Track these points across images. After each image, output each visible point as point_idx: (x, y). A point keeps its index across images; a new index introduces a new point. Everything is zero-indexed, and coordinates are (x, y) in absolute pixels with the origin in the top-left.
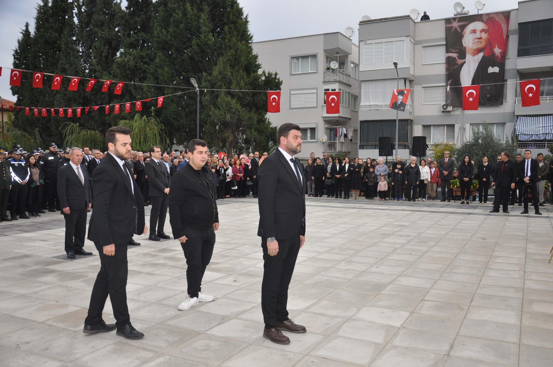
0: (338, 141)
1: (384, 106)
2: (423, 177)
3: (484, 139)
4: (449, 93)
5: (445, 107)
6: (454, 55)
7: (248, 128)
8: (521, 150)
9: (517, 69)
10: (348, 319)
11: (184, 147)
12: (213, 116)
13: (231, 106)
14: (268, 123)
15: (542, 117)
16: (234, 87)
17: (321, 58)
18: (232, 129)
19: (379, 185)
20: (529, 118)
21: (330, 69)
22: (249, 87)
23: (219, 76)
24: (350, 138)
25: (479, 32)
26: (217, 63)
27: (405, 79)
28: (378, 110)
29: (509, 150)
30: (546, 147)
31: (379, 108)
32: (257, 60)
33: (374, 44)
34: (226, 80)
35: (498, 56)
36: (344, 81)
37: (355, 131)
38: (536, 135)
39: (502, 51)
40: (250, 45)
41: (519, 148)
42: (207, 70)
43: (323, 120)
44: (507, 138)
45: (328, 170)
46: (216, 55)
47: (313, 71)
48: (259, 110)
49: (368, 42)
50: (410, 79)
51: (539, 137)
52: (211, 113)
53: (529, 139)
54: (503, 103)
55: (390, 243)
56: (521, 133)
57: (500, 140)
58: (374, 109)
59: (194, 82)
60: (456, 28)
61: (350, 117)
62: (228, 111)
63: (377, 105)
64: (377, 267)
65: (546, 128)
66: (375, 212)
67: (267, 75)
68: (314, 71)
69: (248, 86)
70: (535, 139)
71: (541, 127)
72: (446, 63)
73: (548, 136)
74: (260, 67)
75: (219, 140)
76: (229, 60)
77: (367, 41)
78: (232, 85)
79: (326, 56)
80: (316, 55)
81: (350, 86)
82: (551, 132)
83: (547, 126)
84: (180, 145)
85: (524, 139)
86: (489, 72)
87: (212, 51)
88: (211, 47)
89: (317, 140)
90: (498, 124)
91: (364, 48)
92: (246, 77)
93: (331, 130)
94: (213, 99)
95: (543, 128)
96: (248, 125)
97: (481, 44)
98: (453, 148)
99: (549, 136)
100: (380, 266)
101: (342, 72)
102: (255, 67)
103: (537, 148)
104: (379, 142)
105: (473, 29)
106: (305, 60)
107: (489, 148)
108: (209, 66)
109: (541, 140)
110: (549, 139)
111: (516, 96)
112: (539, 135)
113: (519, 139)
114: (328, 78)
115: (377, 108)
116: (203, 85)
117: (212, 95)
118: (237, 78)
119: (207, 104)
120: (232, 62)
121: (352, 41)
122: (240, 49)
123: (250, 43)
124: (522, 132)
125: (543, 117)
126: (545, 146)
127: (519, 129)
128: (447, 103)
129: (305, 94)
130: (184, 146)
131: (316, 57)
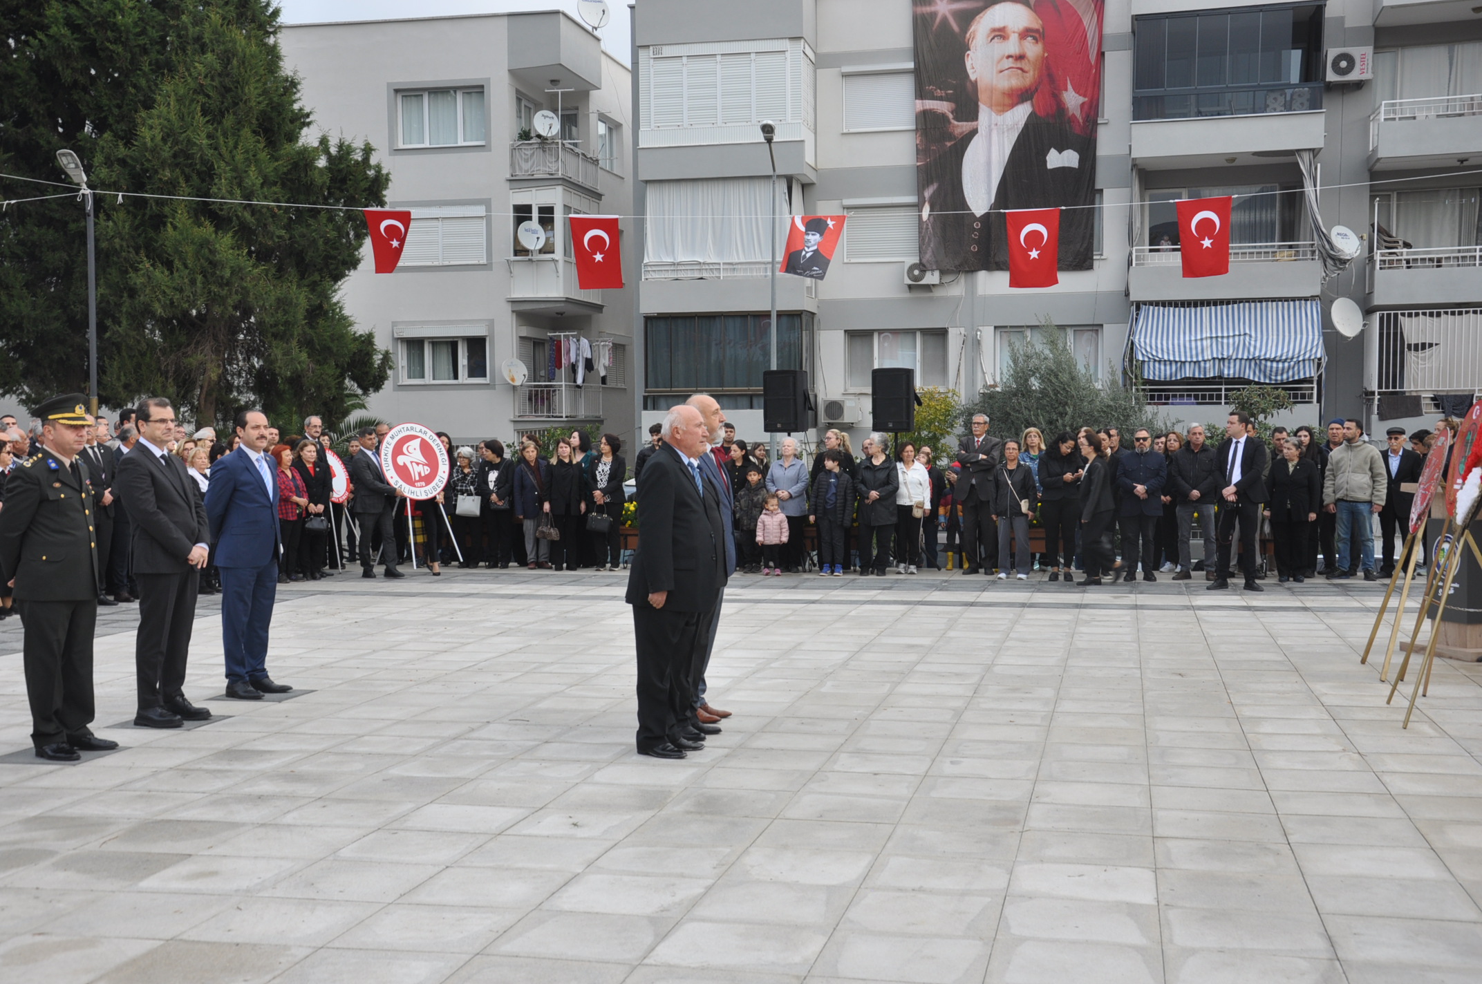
0: (563, 383)
1: (722, 267)
2: (910, 497)
3: (1050, 376)
4: (927, 228)
5: (916, 272)
6: (943, 107)
7: (275, 336)
8: (1155, 411)
9: (1133, 156)
10: (1006, 897)
11: (22, 402)
12: (147, 292)
13: (218, 257)
14: (339, 319)
15: (1208, 308)
16: (224, 191)
17: (501, 97)
18: (215, 338)
19: (760, 525)
20: (1171, 309)
21: (532, 138)
22: (275, 193)
23: (167, 148)
24: (603, 373)
25: (1016, 35)
26: (154, 101)
27: (790, 180)
28: (702, 278)
29: (1125, 409)
30: (1223, 401)
31: (705, 275)
32: (297, 96)
33: (685, 59)
34: (191, 165)
35: (1073, 114)
36: (580, 180)
37: (619, 349)
38: (1195, 362)
39: (1086, 99)
40: (271, 40)
41: (1149, 404)
42: (111, 120)
43: (513, 311)
44: (1113, 373)
45: (599, 479)
46: (146, 68)
47: (472, 141)
48: (309, 276)
49: (667, 51)
50: (805, 181)
51: (1202, 370)
52: (137, 280)
53: (1174, 375)
54: (1096, 264)
55: (924, 696)
56: (1150, 356)
57: (1089, 381)
58: (690, 274)
59: (72, 166)
60: (945, 21)
61: (599, 303)
62: (204, 273)
63: (700, 263)
64: (952, 763)
65: (1222, 343)
66: (795, 611)
67: (333, 151)
68: (477, 140)
69: (274, 189)
70: (1191, 376)
71: (1206, 338)
72: (917, 130)
73: (1229, 368)
74: (308, 120)
75: (167, 378)
76: (200, 90)
77: (664, 47)
78: (216, 181)
79: (518, 91)
80: (482, 87)
81: (599, 196)
82: (1237, 354)
83: (1225, 334)
84: (8, 396)
85: (1160, 377)
86: (1050, 166)
87: (131, 52)
88: (127, 39)
89: (493, 378)
90: (1079, 328)
91: (652, 70)
92: (263, 155)
93: (537, 343)
94: (140, 230)
95: (1214, 340)
96: (276, 325)
97: (1025, 74)
98: (948, 404)
99: (1232, 365)
100: (958, 759)
101: (572, 147)
102: (292, 121)
103: (1198, 404)
104: (765, 386)
105: (998, 25)
106: (442, 103)
107: (1066, 404)
108: (119, 107)
109: (1209, 378)
110: (1231, 376)
111: (1131, 242)
112: (1202, 364)
113: (1146, 377)
114: (525, 166)
115: (701, 275)
116: (102, 176)
117: (135, 217)
118: (233, 157)
119: (118, 247)
120: (208, 96)
121: (602, 42)
122: (241, 54)
123: (268, 34)
124: (1154, 353)
125: (1213, 308)
126: (1219, 397)
127: (1145, 343)
128: (924, 261)
129: (445, 221)
130: (24, 397)
131: (483, 92)
